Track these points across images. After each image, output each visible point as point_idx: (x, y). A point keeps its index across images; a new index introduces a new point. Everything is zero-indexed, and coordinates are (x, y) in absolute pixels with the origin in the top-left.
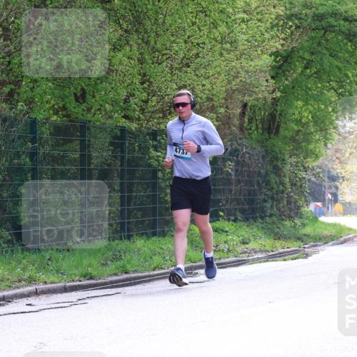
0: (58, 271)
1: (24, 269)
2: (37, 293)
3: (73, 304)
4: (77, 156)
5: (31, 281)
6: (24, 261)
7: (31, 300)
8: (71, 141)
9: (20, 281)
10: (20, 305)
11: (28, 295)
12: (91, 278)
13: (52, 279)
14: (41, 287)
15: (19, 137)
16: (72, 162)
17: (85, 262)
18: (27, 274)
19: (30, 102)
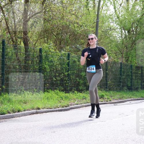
0: (136, 96)
1: (129, 95)
2: (132, 100)
3: (139, 103)
4: (140, 72)
5: (130, 98)
6: (129, 94)
7: (131, 102)
8: (139, 70)
9: (128, 97)
10: (128, 102)
11: (130, 100)
12: (143, 97)
13: (135, 97)
14: (133, 99)
15: (129, 69)
16: (139, 74)
17: (142, 94)
18: (130, 96)
19: (131, 62)
